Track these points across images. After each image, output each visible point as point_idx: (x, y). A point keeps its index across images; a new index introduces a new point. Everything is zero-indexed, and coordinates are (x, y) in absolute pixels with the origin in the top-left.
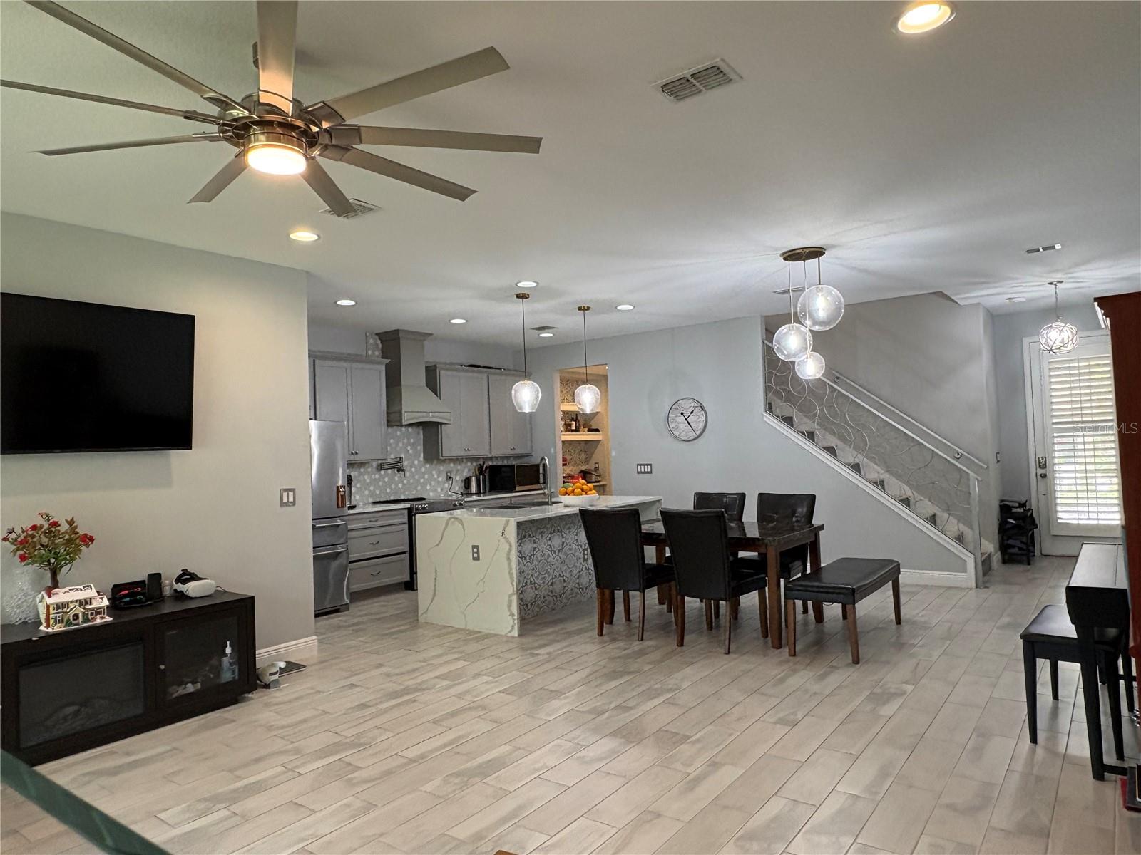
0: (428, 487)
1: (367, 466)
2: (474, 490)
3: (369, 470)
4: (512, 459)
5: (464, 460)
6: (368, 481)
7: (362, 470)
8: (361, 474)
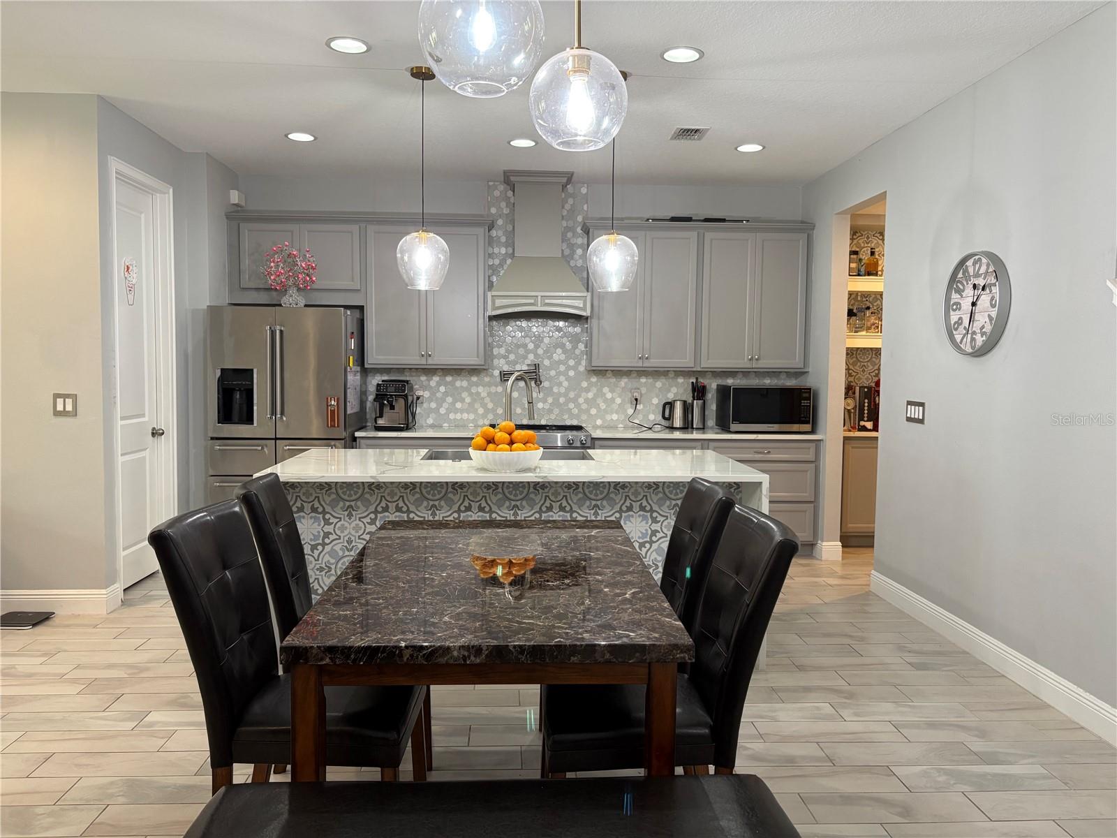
0: (594, 411)
1: (482, 375)
2: (678, 422)
3: (487, 379)
4: (783, 376)
5: (672, 375)
6: (484, 394)
7: (474, 379)
8: (471, 384)
